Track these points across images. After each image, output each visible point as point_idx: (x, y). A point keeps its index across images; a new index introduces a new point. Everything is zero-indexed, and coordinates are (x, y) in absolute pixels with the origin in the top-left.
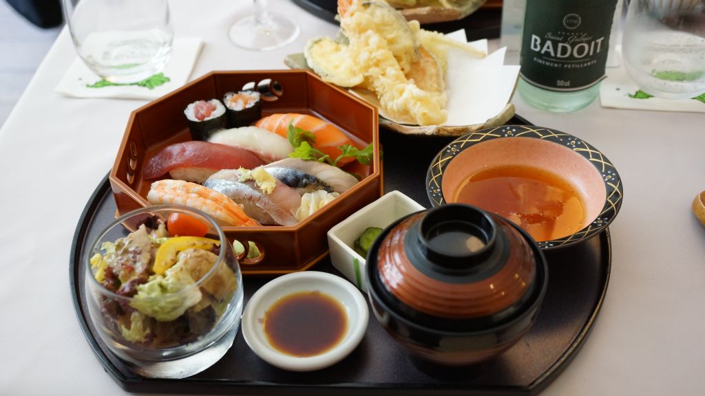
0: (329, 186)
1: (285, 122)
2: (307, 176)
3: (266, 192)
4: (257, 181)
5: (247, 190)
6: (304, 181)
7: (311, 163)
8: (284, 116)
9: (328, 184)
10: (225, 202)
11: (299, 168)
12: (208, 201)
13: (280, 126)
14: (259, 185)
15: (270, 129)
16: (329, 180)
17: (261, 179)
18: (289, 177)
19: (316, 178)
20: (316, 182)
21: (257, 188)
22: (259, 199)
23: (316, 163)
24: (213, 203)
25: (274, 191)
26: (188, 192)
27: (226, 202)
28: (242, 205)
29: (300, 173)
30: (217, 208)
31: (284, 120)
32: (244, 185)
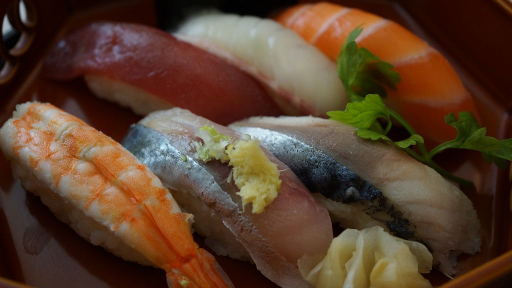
0: (407, 221)
1: (341, 25)
2: (359, 183)
3: (250, 205)
4: (235, 170)
5: (208, 184)
6: (350, 190)
7: (379, 150)
8: (342, 12)
9: (405, 216)
10: (148, 203)
11: (345, 157)
12: (111, 191)
13: (328, 33)
14: (238, 182)
15: (305, 34)
16: (411, 208)
17: (246, 169)
18: (315, 171)
19: (381, 193)
20: (376, 203)
21: (232, 189)
22: (231, 214)
23: (388, 154)
24: (122, 197)
25: (271, 206)
26: (73, 153)
27: (150, 202)
28: (190, 216)
29: (344, 170)
30: (124, 216)
31: (340, 20)
32: (204, 170)
